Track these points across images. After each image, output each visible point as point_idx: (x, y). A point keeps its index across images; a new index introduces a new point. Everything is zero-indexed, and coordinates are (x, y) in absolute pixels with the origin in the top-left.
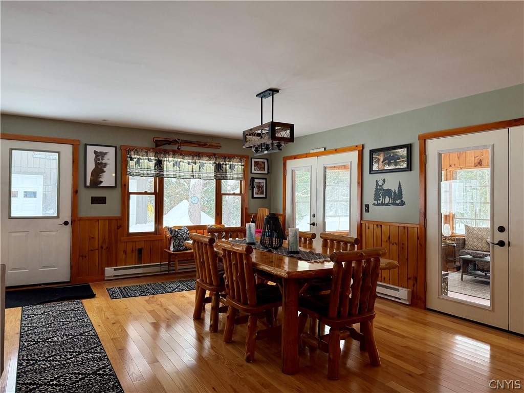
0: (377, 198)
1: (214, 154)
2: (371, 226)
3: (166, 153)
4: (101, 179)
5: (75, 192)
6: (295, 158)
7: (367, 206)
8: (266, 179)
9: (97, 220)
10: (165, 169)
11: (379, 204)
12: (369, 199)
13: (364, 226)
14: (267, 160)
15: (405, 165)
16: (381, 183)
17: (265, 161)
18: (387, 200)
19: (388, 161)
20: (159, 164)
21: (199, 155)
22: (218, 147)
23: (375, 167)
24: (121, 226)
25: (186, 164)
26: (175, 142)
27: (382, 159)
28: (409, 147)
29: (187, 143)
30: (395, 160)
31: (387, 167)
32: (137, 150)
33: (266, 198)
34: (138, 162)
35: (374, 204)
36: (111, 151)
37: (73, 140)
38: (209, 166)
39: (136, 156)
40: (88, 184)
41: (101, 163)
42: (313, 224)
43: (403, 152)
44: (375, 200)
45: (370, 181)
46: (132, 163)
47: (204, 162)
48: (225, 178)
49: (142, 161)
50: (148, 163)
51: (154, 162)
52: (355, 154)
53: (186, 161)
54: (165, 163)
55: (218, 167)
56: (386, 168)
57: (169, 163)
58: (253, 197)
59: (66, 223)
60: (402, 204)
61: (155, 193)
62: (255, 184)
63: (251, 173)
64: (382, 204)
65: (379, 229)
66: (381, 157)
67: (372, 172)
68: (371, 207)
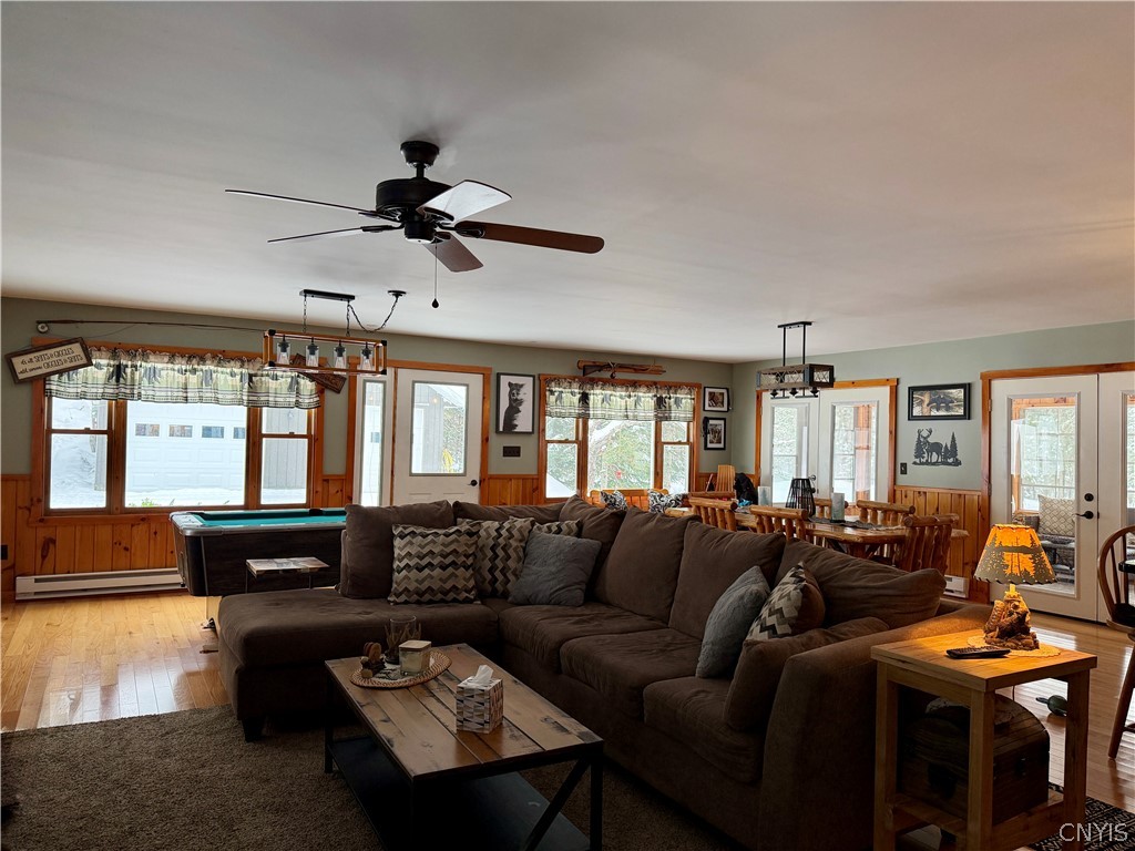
0: (919, 454)
1: (655, 383)
2: (910, 494)
3: (594, 382)
4: (516, 422)
5: (485, 440)
7: (904, 465)
8: (724, 419)
9: (509, 478)
10: (591, 406)
11: (921, 464)
12: (907, 454)
13: (898, 493)
14: (728, 390)
15: (961, 412)
16: (925, 434)
17: (724, 391)
18: (935, 457)
19: (936, 403)
20: (584, 398)
21: (635, 385)
22: (659, 372)
23: (917, 411)
24: (537, 488)
25: (618, 398)
26: (608, 366)
27: (927, 401)
28: (968, 387)
29: (622, 367)
30: (948, 403)
31: (934, 412)
32: (557, 380)
33: (724, 449)
34: (559, 398)
35: (915, 463)
36: (528, 383)
37: (485, 369)
38: (647, 399)
39: (557, 389)
40: (501, 429)
41: (517, 399)
43: (959, 394)
44: (916, 457)
45: (909, 432)
46: (552, 399)
47: (641, 394)
48: (668, 419)
49: (564, 395)
50: (568, 397)
51: (578, 396)
52: (885, 390)
53: (618, 394)
54: (591, 397)
55: (660, 402)
56: (932, 414)
57: (597, 395)
58: (706, 448)
59: (474, 483)
60: (957, 463)
61: (577, 441)
62: (709, 427)
63: (704, 410)
64: (927, 463)
65: (922, 497)
66: (926, 398)
67: (911, 417)
68: (910, 467)
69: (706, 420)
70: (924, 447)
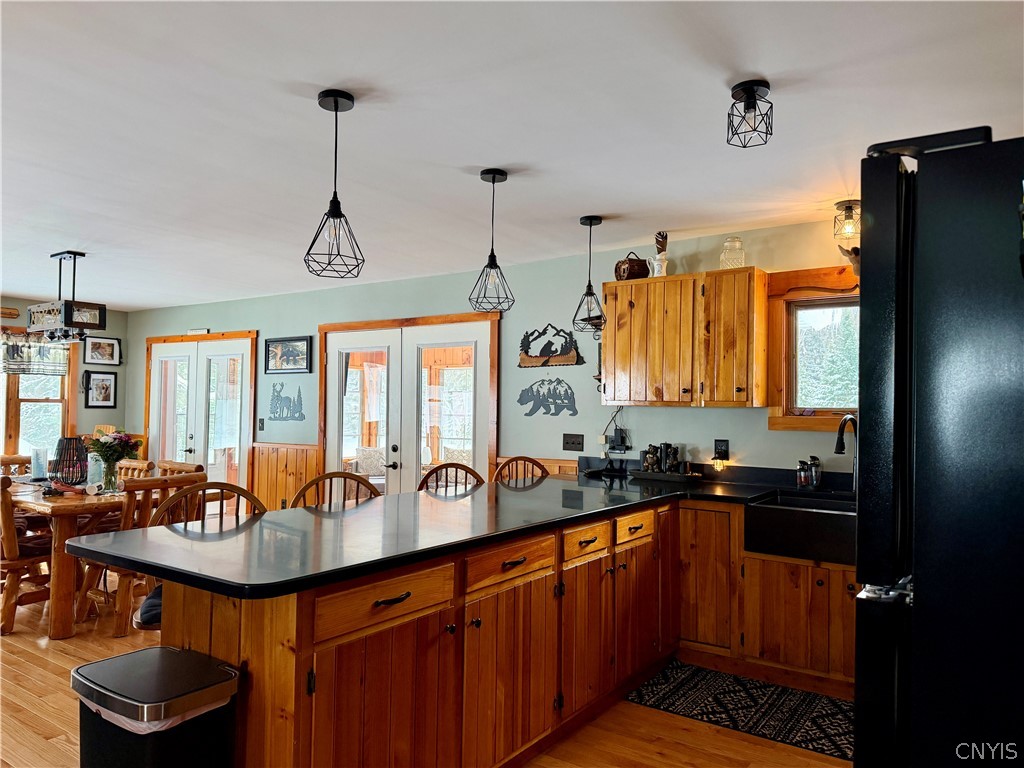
0: (273, 409)
2: (267, 450)
6: (165, 342)
7: (262, 421)
8: (115, 374)
11: (275, 419)
12: (264, 410)
13: (257, 450)
14: (120, 341)
15: (304, 365)
16: (278, 388)
17: (115, 342)
18: (285, 412)
19: (286, 357)
22: (15, 316)
23: (272, 364)
27: (279, 355)
28: (310, 340)
30: (295, 356)
31: (285, 366)
33: (114, 407)
35: (270, 418)
42: (190, 451)
43: (302, 346)
44: (271, 412)
45: (267, 386)
52: (247, 343)
56: (283, 367)
58: (87, 406)
60: (302, 417)
63: (84, 362)
64: (280, 418)
66: (279, 350)
67: (267, 371)
68: (267, 423)
69: (88, 374)
70: (278, 402)
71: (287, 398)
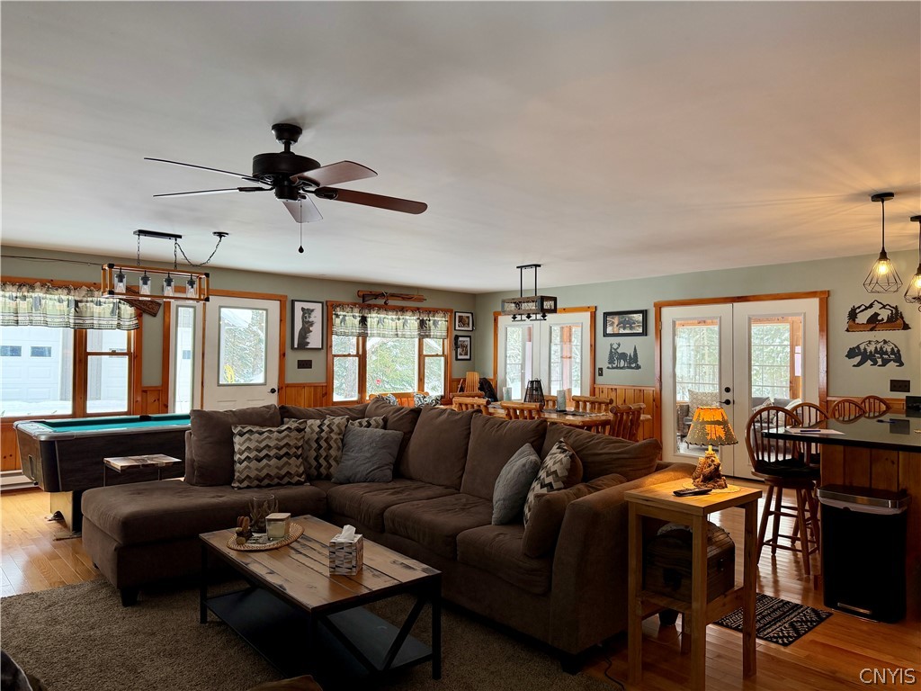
0: (611, 361)
1: (418, 309)
2: (605, 391)
3: (371, 308)
4: (308, 340)
5: (283, 355)
6: (507, 316)
7: (601, 369)
8: (470, 337)
9: (302, 386)
10: (369, 327)
11: (613, 368)
12: (603, 361)
13: (597, 390)
15: (640, 330)
16: (615, 346)
17: (470, 315)
18: (622, 363)
19: (623, 324)
20: (363, 320)
21: (403, 310)
22: (421, 300)
23: (609, 330)
24: (326, 393)
25: (390, 320)
26: (382, 295)
27: (616, 323)
28: (645, 313)
29: (393, 296)
30: (631, 324)
31: (622, 331)
32: (342, 305)
34: (344, 320)
35: (608, 368)
36: (318, 308)
37: (281, 296)
38: (412, 321)
39: (341, 313)
40: (296, 346)
41: (309, 322)
43: (639, 317)
44: (610, 363)
45: (604, 345)
46: (337, 321)
47: (408, 317)
48: (428, 336)
49: (347, 318)
50: (350, 319)
51: (359, 319)
52: (587, 315)
53: (390, 317)
54: (369, 320)
55: (422, 324)
56: (620, 332)
57: (373, 318)
58: (457, 359)
59: (273, 391)
60: (638, 367)
61: (357, 355)
62: (459, 343)
64: (617, 368)
65: (614, 392)
66: (616, 320)
67: (606, 335)
68: (605, 371)
69: (457, 337)
70: (615, 356)
71: (624, 354)
